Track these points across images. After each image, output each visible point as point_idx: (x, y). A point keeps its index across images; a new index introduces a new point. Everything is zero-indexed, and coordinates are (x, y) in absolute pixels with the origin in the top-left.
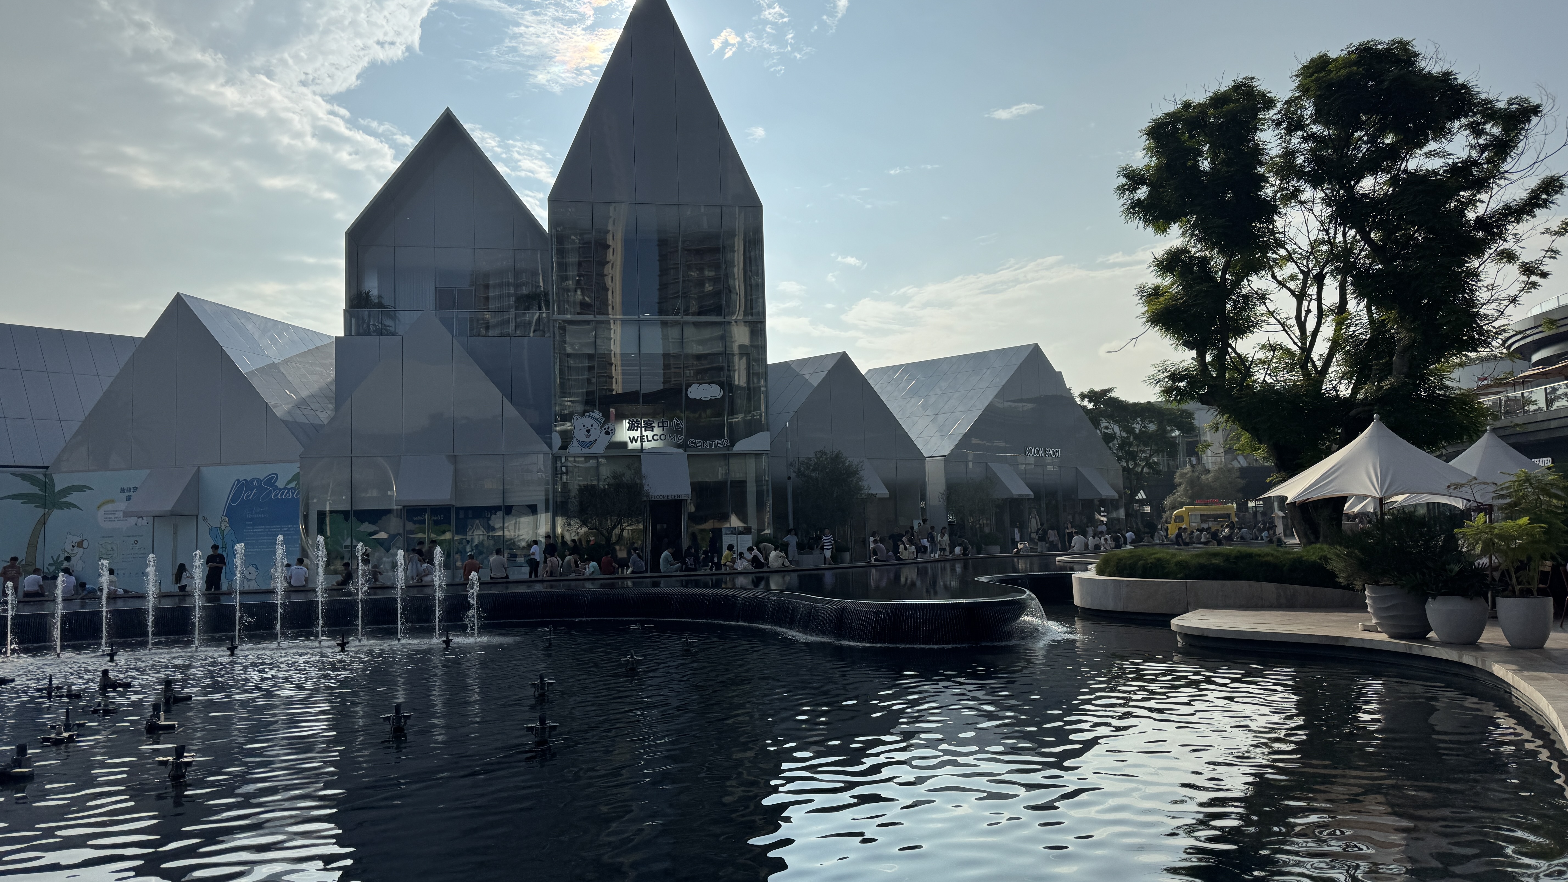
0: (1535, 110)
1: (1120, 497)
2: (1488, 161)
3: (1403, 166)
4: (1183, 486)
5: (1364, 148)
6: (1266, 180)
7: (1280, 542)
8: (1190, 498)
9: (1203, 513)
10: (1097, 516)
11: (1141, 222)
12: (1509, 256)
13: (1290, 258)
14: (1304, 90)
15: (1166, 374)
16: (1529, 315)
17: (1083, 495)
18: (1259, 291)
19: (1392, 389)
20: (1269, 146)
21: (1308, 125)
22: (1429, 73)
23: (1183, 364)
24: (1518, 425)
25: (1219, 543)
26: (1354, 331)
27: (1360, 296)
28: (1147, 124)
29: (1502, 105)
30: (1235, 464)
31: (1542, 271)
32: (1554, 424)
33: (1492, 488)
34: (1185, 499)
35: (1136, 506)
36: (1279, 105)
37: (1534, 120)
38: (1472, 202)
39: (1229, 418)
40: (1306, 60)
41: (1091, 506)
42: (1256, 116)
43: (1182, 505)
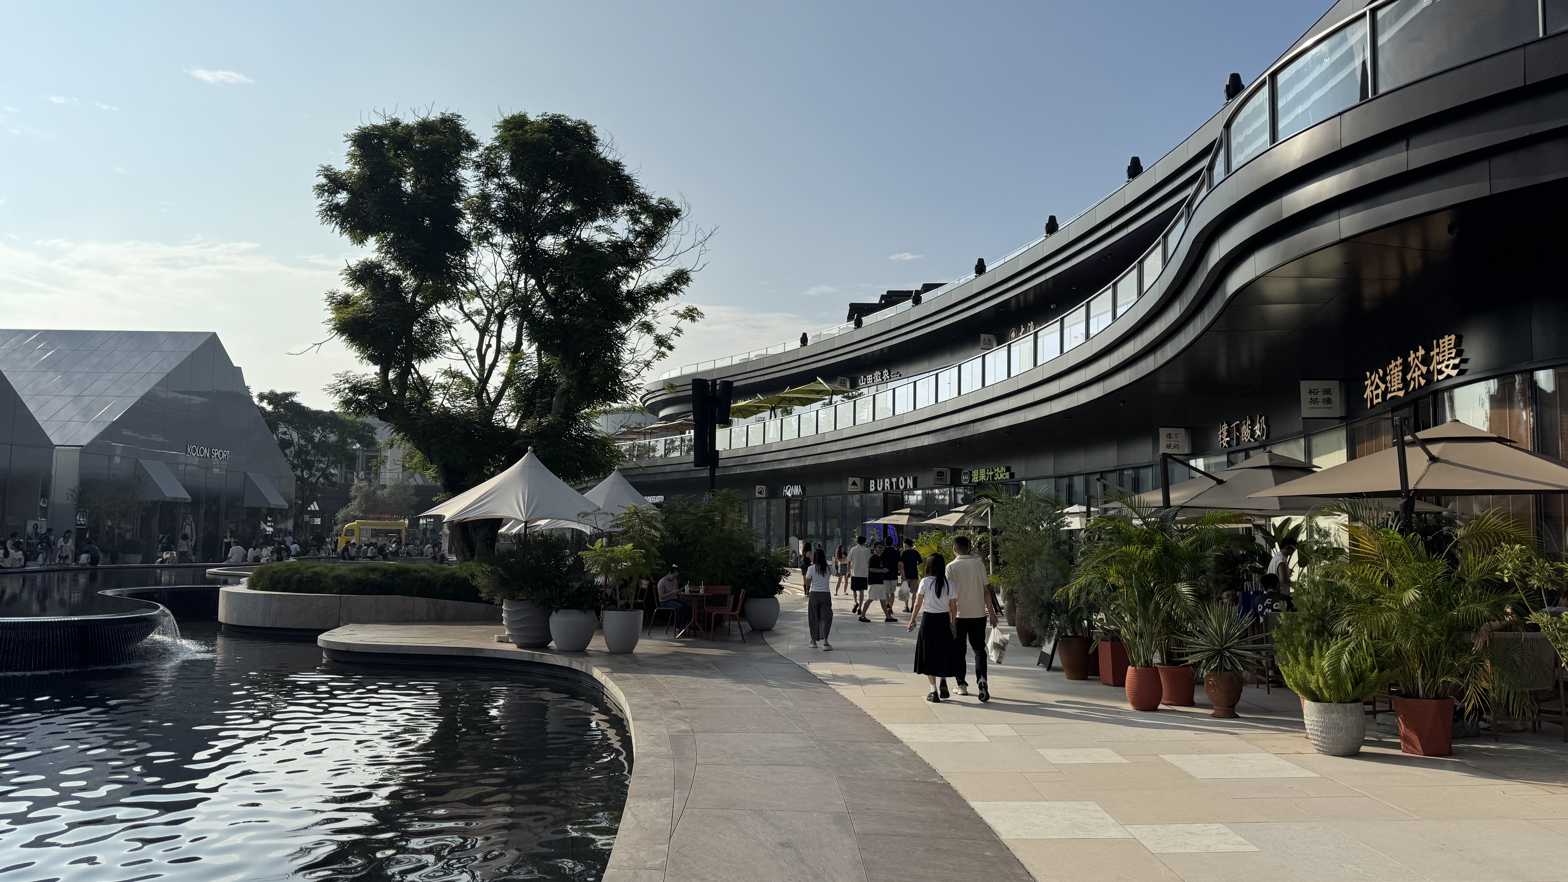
0: (676, 213)
1: (290, 507)
2: (641, 246)
3: (578, 234)
4: (358, 500)
5: (548, 209)
6: (463, 216)
7: (443, 559)
8: (363, 512)
9: (374, 527)
10: (263, 525)
11: (337, 227)
12: (647, 328)
13: (477, 293)
14: (504, 141)
15: (347, 385)
16: (661, 379)
17: (249, 502)
18: (446, 319)
19: (550, 425)
20: (469, 185)
21: (504, 175)
22: (604, 158)
23: (366, 377)
24: (641, 467)
25: (385, 558)
26: (525, 371)
27: (532, 340)
28: (353, 130)
29: (654, 202)
30: (412, 482)
31: (669, 344)
32: (668, 469)
33: (611, 518)
34: (358, 513)
35: (307, 518)
36: (481, 149)
37: (675, 221)
38: (626, 277)
39: (405, 436)
40: (508, 115)
41: (257, 514)
42: (458, 154)
43: (354, 518)
